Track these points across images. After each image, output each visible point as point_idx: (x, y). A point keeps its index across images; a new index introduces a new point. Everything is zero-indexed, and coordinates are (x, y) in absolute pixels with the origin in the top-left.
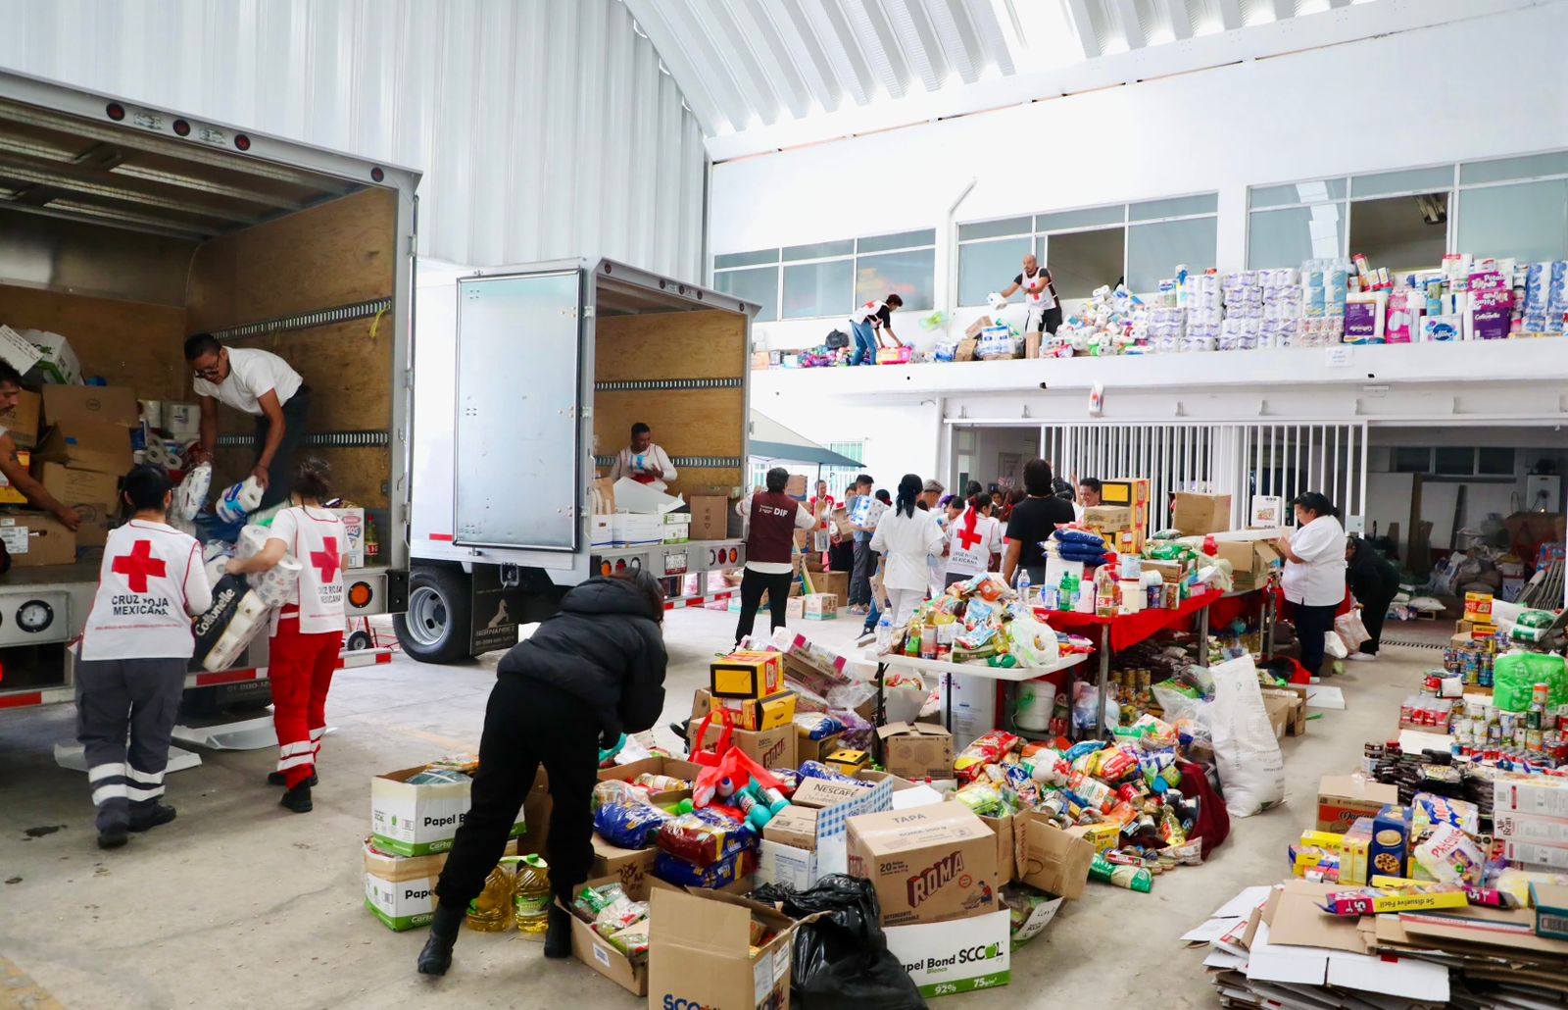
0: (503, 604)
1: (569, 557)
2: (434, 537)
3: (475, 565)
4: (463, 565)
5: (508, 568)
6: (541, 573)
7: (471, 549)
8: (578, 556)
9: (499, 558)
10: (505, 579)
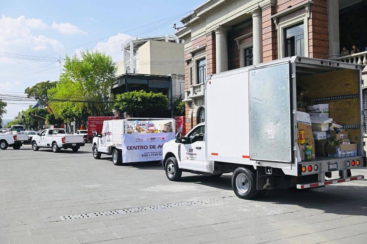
0: (268, 180)
1: (290, 165)
2: (244, 157)
3: (257, 167)
4: (254, 166)
5: (268, 168)
6: (280, 170)
7: (255, 161)
8: (293, 165)
9: (265, 165)
10: (267, 172)
